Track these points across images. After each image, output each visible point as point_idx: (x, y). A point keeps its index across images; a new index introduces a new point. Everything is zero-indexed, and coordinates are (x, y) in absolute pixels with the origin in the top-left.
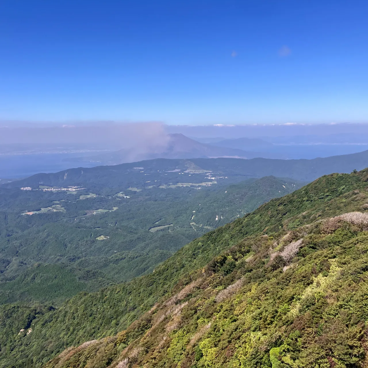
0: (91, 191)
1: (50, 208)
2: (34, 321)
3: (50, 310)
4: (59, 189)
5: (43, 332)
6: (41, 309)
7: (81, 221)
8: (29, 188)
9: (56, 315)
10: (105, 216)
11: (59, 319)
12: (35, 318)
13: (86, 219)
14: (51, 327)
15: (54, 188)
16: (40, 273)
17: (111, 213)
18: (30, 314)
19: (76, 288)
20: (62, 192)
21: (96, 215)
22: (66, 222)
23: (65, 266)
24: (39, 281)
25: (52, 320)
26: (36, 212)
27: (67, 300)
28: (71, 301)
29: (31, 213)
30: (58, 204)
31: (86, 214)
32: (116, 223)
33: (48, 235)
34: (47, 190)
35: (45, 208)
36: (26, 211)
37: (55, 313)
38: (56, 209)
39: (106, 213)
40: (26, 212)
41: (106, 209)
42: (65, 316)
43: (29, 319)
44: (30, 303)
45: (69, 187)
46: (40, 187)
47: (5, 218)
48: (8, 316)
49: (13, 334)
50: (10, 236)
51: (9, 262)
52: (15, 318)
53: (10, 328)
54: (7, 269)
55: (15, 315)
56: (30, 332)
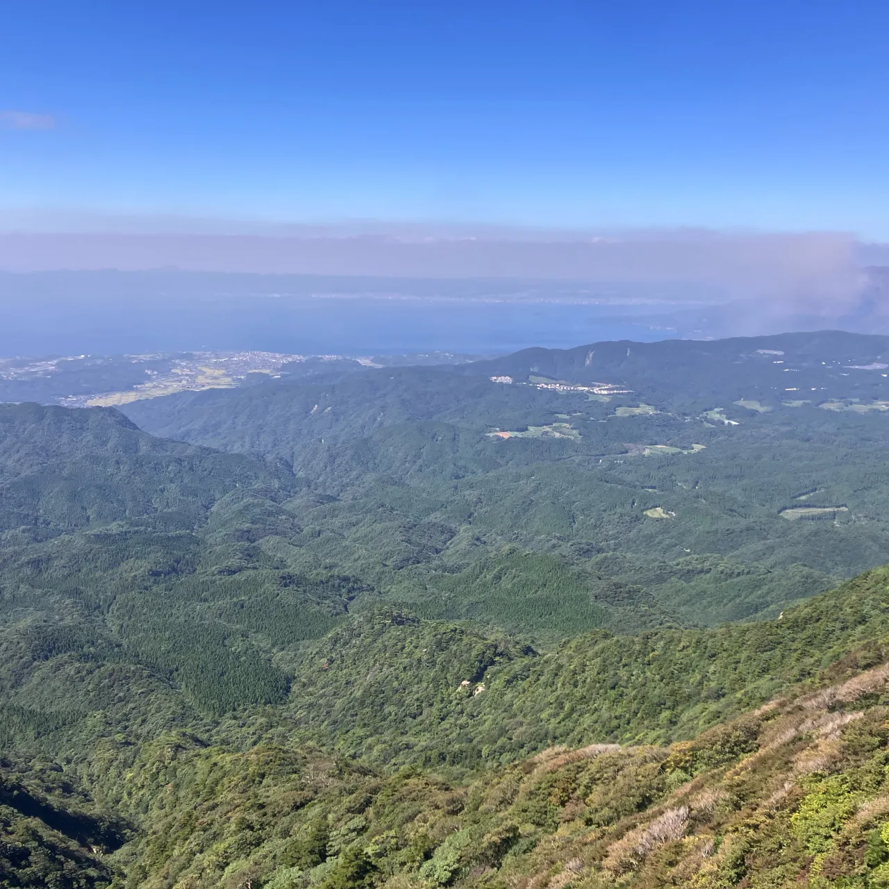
0: (643, 398)
1: (546, 428)
2: (491, 669)
3: (526, 654)
4: (572, 388)
5: (508, 697)
6: (507, 648)
7: (612, 467)
8: (507, 380)
9: (538, 668)
10: (672, 462)
11: (542, 678)
12: (492, 663)
13: (625, 463)
14: (524, 691)
15: (560, 385)
16: (512, 569)
17: (685, 457)
18: (484, 653)
19: (585, 618)
20: (578, 394)
21: (649, 457)
22: (579, 464)
23: (567, 563)
24: (509, 586)
25: (528, 677)
26: (516, 433)
27: (563, 640)
28: (573, 644)
29: (506, 435)
30: (565, 421)
31: (627, 452)
32: (697, 482)
33: (537, 489)
34: (546, 386)
35: (537, 426)
36: (498, 429)
37: (535, 663)
38: (561, 433)
39: (673, 455)
40: (497, 431)
41: (677, 447)
42: (556, 675)
43: (481, 662)
44: (486, 628)
45: (595, 386)
46: (532, 378)
47: (454, 439)
48: (441, 646)
49: (447, 685)
50: (460, 478)
51: (453, 534)
52: (455, 654)
53: (442, 671)
54: (448, 548)
55: (455, 648)
56: (480, 691)
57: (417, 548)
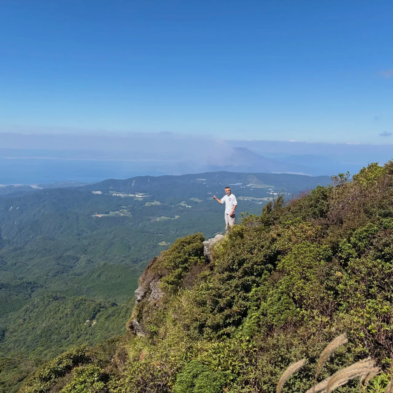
0: (155, 198)
1: (117, 212)
2: (98, 314)
3: (113, 306)
4: (127, 195)
5: (106, 325)
6: (105, 304)
7: (145, 226)
8: (99, 192)
9: (119, 311)
10: (168, 223)
11: (121, 315)
12: (99, 311)
13: (149, 224)
14: (113, 321)
15: (122, 194)
16: (105, 272)
17: (172, 221)
18: (95, 307)
20: (129, 198)
21: (159, 221)
22: (131, 226)
23: (128, 267)
24: (104, 279)
25: (115, 315)
26: (104, 215)
27: (129, 298)
29: (100, 216)
30: (125, 209)
31: (150, 220)
32: (177, 230)
33: (114, 237)
34: (116, 195)
35: (113, 211)
36: (96, 213)
37: (117, 309)
38: (123, 214)
39: (168, 220)
40: (96, 214)
41: (169, 217)
42: (127, 312)
43: (94, 311)
44: (95, 298)
45: (136, 194)
46: (110, 191)
47: (77, 219)
48: (76, 307)
49: (80, 323)
50: (80, 235)
51: (78, 259)
52: (83, 310)
53: (77, 318)
54: (76, 266)
55: (83, 307)
56: (94, 324)
57: (63, 267)
